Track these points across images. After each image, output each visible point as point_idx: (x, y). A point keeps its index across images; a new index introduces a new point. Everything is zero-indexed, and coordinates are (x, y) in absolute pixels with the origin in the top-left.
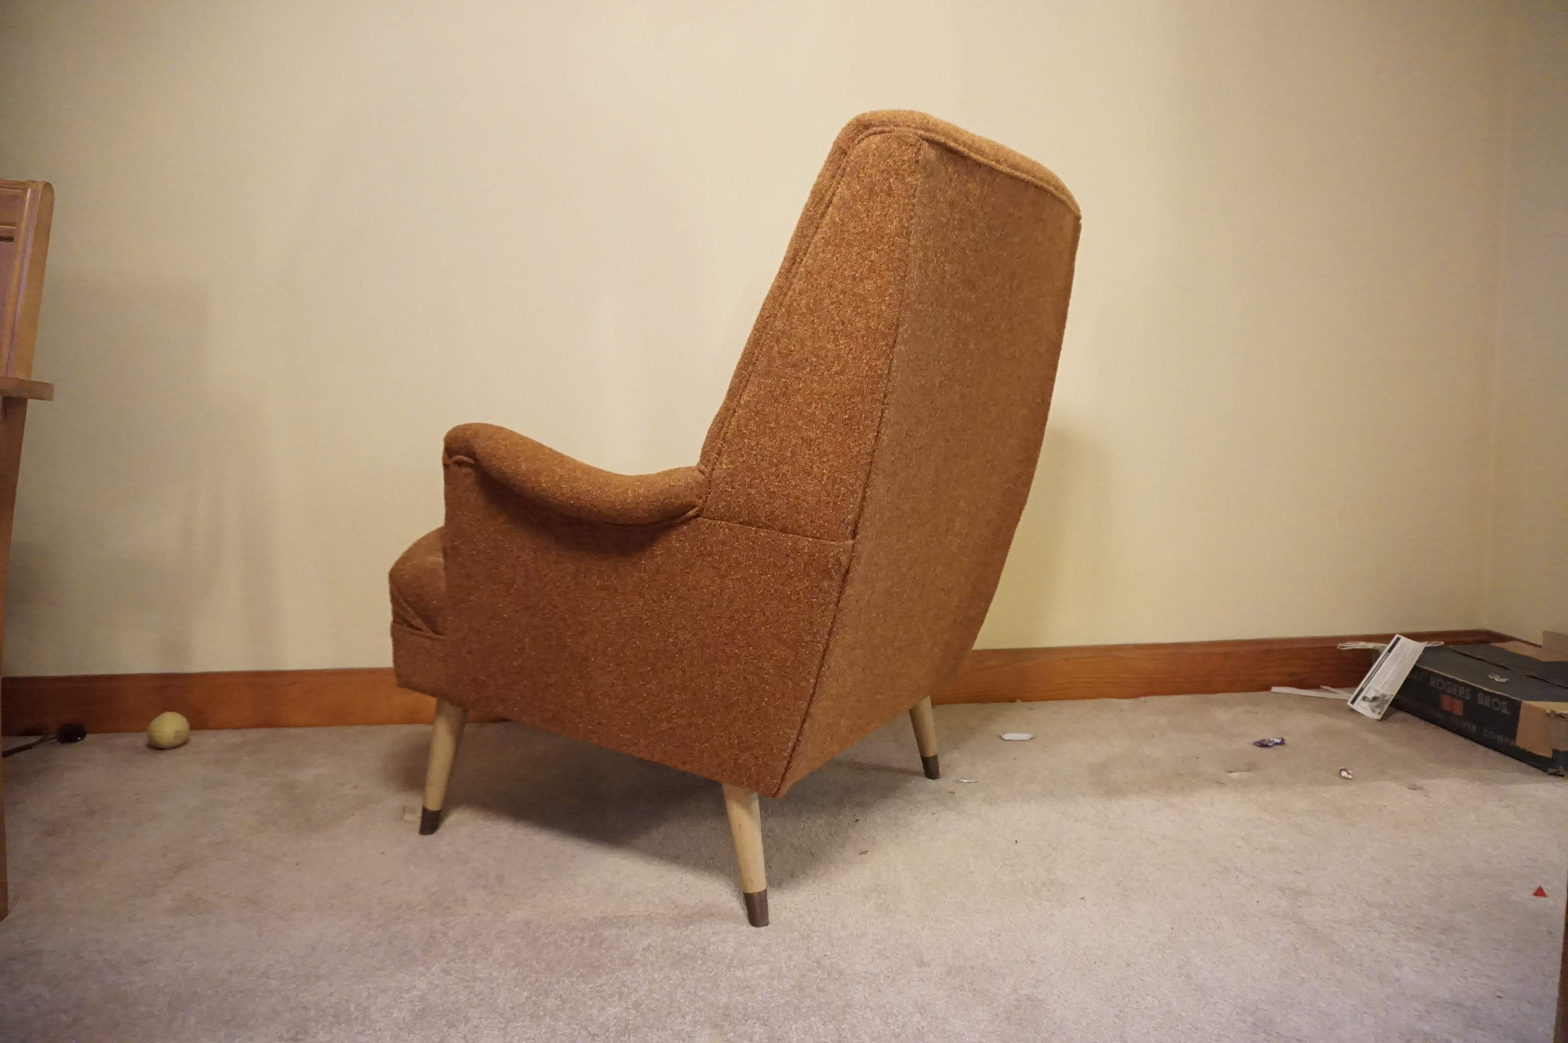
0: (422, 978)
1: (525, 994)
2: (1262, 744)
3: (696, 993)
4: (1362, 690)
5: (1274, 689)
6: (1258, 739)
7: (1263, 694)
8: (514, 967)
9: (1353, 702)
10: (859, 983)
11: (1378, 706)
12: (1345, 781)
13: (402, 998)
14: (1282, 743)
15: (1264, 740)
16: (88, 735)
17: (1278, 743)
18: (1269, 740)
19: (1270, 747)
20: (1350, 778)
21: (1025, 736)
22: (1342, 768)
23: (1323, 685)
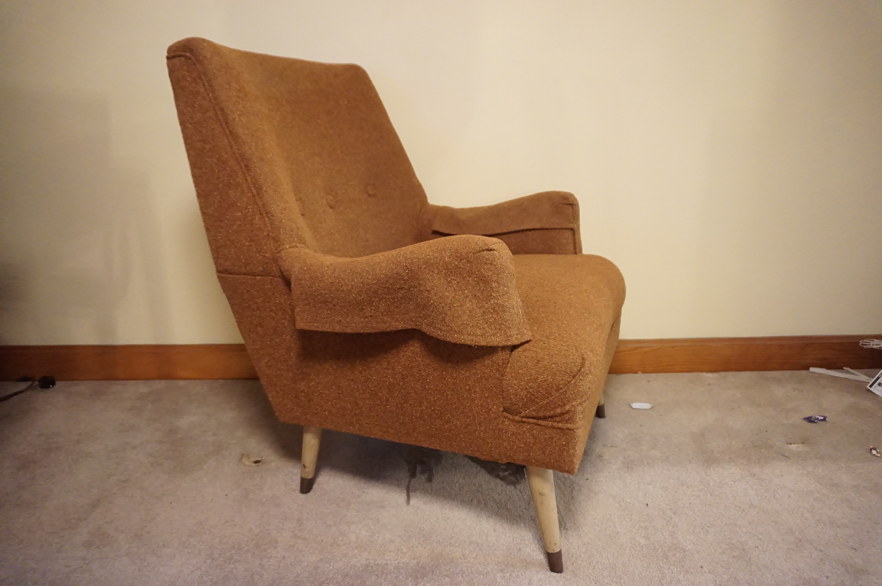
2: (809, 420)
4: (878, 378)
5: (812, 369)
6: (807, 415)
7: (804, 373)
9: (871, 386)
12: (875, 457)
14: (824, 420)
15: (811, 417)
16: (57, 382)
17: (821, 420)
18: (815, 417)
19: (815, 422)
20: (879, 457)
21: (647, 406)
22: (872, 447)
23: (845, 367)
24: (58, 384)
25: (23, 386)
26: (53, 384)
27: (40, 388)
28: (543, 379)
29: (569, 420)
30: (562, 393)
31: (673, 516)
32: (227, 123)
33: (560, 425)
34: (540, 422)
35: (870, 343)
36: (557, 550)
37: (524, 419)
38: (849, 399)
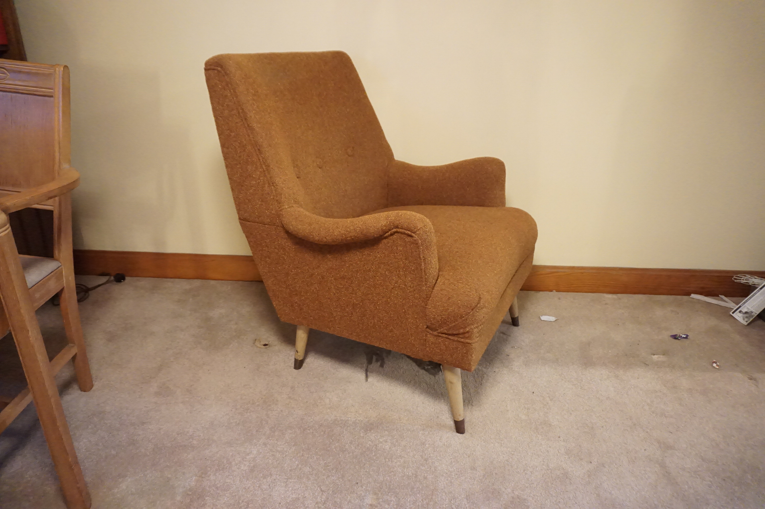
0: (255, 447)
1: (297, 463)
2: (675, 337)
3: (369, 472)
4: (740, 307)
5: (693, 296)
6: (674, 334)
7: (685, 298)
8: (294, 445)
9: (733, 313)
10: (443, 475)
11: (747, 317)
12: (714, 370)
13: (246, 458)
14: (686, 337)
15: (676, 335)
16: (127, 278)
17: (684, 338)
18: (679, 335)
19: (679, 339)
20: (717, 368)
21: (552, 319)
22: (714, 361)
23: (721, 295)
24: (127, 279)
25: (104, 279)
26: (124, 279)
27: (115, 282)
28: (452, 310)
29: (468, 337)
30: (464, 320)
31: (550, 402)
32: (246, 119)
33: (462, 340)
34: (450, 337)
35: (741, 277)
36: (461, 419)
37: (440, 335)
38: (713, 322)
